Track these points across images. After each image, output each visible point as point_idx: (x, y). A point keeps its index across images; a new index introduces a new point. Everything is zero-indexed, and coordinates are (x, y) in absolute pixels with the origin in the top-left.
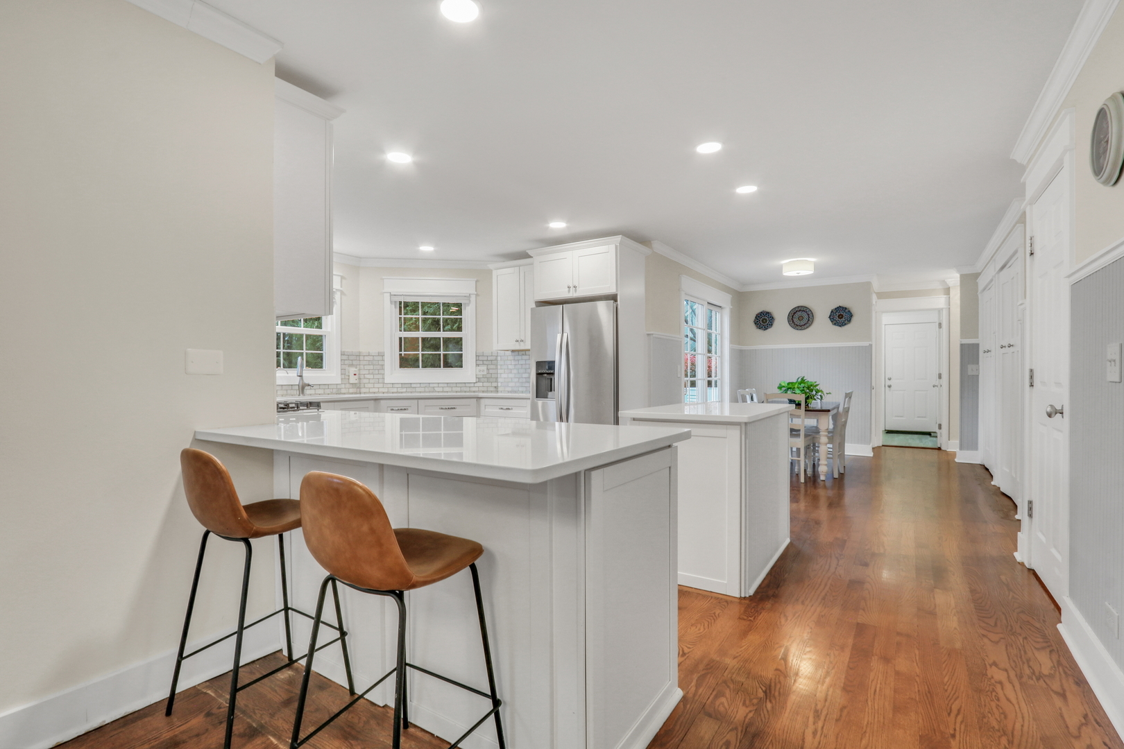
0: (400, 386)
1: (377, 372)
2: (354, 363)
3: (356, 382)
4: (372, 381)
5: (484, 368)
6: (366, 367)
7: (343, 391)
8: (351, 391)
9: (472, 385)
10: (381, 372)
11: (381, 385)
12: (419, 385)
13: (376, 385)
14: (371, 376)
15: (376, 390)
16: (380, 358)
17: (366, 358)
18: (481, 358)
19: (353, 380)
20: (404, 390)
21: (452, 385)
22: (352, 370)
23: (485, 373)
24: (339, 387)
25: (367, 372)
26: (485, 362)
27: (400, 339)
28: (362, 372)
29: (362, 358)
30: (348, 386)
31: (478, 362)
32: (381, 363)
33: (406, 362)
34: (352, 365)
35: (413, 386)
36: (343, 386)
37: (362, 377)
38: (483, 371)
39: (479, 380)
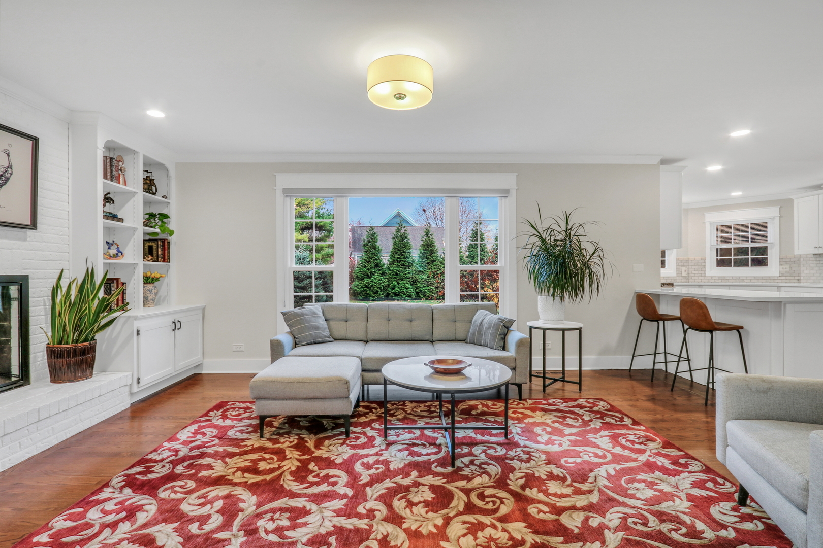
0: (717, 278)
1: (700, 270)
2: (685, 264)
3: (686, 275)
4: (696, 275)
5: (788, 266)
6: (693, 267)
7: (678, 281)
8: (683, 280)
9: (777, 278)
10: (704, 269)
11: (703, 278)
12: (731, 278)
13: (700, 278)
14: (696, 272)
15: (700, 280)
16: (703, 261)
17: (693, 262)
18: (784, 260)
19: (684, 274)
20: (720, 281)
21: (758, 278)
22: (684, 269)
23: (788, 270)
24: (675, 278)
25: (693, 270)
26: (788, 263)
27: (717, 249)
28: (690, 270)
29: (690, 262)
30: (681, 278)
31: (782, 263)
32: (703, 264)
33: (721, 263)
34: (684, 266)
35: (726, 278)
36: (678, 278)
37: (690, 273)
38: (786, 268)
39: (782, 274)
